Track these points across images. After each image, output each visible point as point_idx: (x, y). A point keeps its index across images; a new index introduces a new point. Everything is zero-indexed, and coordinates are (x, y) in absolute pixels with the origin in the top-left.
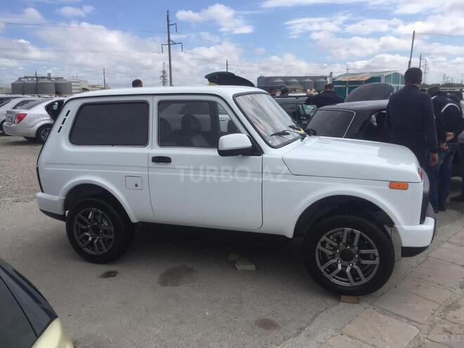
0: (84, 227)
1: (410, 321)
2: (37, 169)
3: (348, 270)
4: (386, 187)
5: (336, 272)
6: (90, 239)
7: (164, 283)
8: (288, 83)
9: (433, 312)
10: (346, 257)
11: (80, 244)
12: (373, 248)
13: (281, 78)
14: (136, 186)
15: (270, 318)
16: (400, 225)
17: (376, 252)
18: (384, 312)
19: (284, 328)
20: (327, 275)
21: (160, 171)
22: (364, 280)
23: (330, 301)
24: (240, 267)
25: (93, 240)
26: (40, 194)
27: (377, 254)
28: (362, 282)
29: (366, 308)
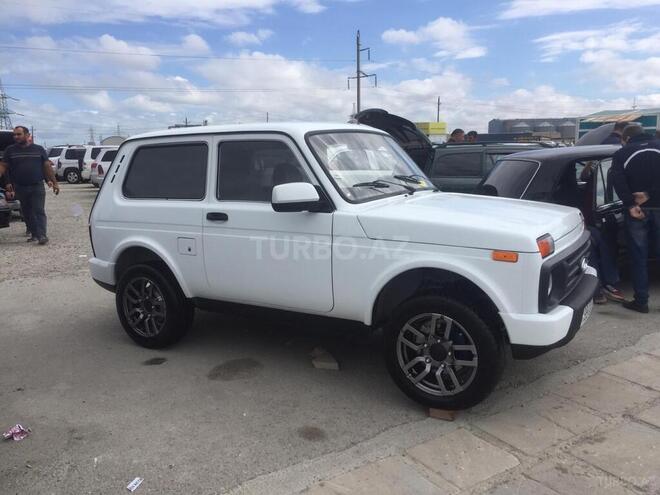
0: (135, 302)
1: (513, 448)
2: (90, 228)
3: (438, 373)
4: (487, 257)
5: (423, 375)
6: (141, 316)
7: (213, 376)
8: (536, 129)
9: (555, 442)
10: (438, 354)
11: (131, 322)
12: (470, 344)
13: (526, 121)
14: (190, 250)
15: (323, 427)
16: (506, 312)
17: (473, 348)
18: (483, 435)
19: (332, 440)
20: (412, 379)
21: (216, 231)
22: (459, 389)
23: (414, 415)
24: (318, 365)
25: (145, 318)
26: (93, 260)
27: (475, 352)
28: (456, 391)
29: (460, 428)
